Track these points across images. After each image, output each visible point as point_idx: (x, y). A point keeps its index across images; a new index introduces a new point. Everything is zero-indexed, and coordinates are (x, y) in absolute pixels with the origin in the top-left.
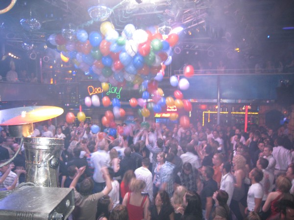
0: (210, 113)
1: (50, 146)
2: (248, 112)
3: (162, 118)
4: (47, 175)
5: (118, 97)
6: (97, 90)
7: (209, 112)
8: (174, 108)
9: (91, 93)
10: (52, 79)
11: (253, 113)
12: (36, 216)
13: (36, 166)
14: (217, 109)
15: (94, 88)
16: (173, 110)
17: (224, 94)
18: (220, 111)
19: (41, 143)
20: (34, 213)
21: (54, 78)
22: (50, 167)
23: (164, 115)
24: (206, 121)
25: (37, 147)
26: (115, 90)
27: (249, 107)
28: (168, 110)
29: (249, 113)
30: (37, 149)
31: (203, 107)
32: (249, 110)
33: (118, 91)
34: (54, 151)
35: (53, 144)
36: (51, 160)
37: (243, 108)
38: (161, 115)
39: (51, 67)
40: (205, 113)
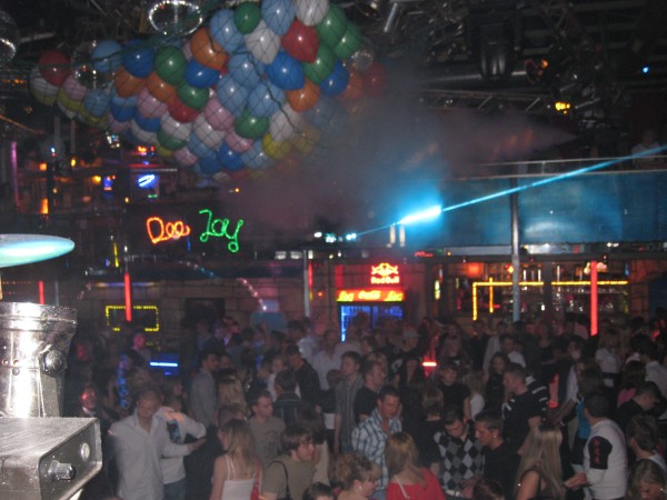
0: (494, 287)
1: (43, 322)
2: (600, 279)
3: (356, 303)
4: (36, 392)
5: (233, 247)
6: (174, 227)
7: (491, 283)
8: (392, 276)
9: (156, 236)
10: (46, 201)
11: (613, 283)
12: (12, 463)
13: (11, 371)
14: (511, 275)
15: (165, 224)
16: (389, 281)
17: (530, 230)
18: (522, 280)
19: (21, 314)
20: (7, 457)
21: (51, 197)
22: (43, 372)
23: (364, 295)
24: (483, 310)
25: (13, 325)
26: (224, 229)
27: (601, 266)
28: (374, 280)
29: (602, 283)
30: (12, 330)
31: (474, 269)
32: (601, 276)
33: (231, 230)
34: (52, 335)
35: (50, 318)
36: (45, 355)
37: (586, 271)
38: (356, 296)
39: (44, 167)
40: (478, 287)
